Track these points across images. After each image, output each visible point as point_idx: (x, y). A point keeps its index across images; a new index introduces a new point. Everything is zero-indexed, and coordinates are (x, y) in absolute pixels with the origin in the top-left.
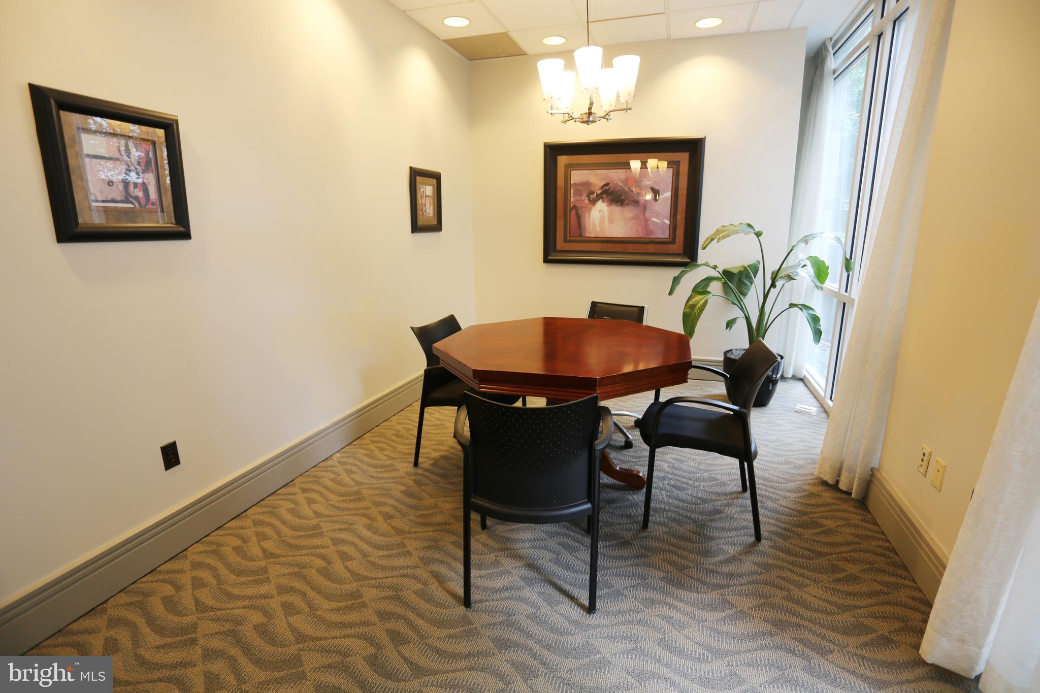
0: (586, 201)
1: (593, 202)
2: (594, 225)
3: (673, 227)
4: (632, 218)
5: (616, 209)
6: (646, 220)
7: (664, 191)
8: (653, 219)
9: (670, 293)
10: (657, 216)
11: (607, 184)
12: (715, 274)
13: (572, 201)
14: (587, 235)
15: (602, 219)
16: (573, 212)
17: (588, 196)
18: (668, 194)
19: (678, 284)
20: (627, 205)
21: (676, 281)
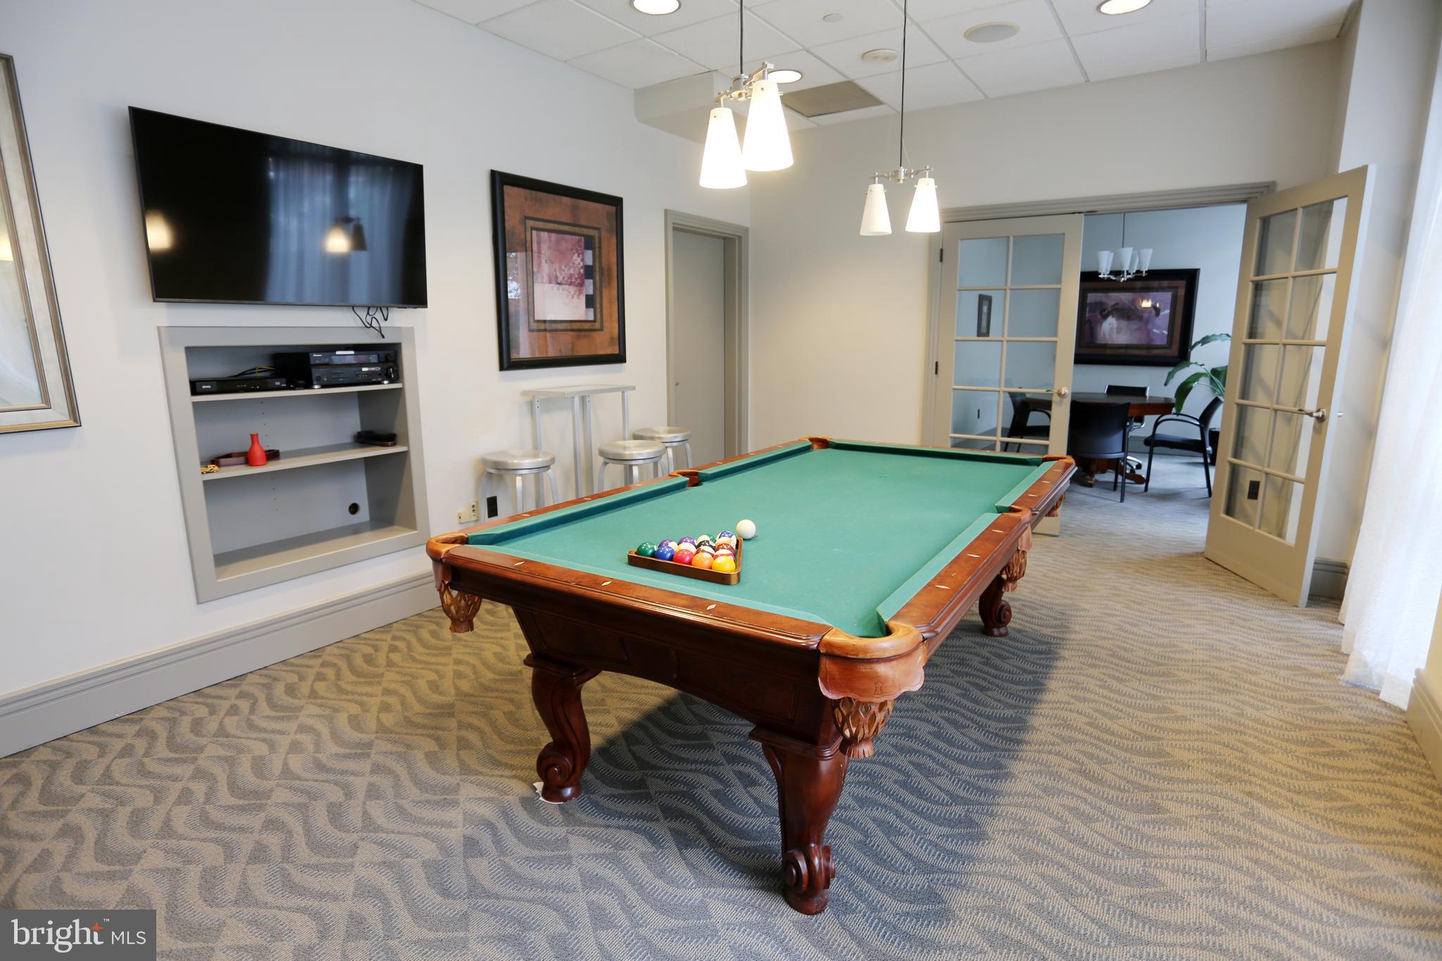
0: (1099, 317)
1: (1105, 317)
2: (1104, 335)
3: (1170, 335)
4: (1137, 330)
5: (1124, 323)
6: (1149, 331)
7: (1164, 310)
8: (1155, 330)
9: (1166, 384)
10: (1158, 328)
11: (1117, 304)
12: (1201, 370)
13: (1087, 315)
14: (1098, 342)
15: (1111, 329)
16: (1088, 325)
17: (1101, 313)
18: (1167, 312)
19: (1173, 377)
20: (1133, 319)
21: (1171, 375)
